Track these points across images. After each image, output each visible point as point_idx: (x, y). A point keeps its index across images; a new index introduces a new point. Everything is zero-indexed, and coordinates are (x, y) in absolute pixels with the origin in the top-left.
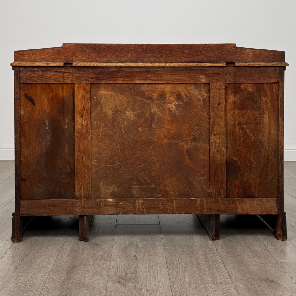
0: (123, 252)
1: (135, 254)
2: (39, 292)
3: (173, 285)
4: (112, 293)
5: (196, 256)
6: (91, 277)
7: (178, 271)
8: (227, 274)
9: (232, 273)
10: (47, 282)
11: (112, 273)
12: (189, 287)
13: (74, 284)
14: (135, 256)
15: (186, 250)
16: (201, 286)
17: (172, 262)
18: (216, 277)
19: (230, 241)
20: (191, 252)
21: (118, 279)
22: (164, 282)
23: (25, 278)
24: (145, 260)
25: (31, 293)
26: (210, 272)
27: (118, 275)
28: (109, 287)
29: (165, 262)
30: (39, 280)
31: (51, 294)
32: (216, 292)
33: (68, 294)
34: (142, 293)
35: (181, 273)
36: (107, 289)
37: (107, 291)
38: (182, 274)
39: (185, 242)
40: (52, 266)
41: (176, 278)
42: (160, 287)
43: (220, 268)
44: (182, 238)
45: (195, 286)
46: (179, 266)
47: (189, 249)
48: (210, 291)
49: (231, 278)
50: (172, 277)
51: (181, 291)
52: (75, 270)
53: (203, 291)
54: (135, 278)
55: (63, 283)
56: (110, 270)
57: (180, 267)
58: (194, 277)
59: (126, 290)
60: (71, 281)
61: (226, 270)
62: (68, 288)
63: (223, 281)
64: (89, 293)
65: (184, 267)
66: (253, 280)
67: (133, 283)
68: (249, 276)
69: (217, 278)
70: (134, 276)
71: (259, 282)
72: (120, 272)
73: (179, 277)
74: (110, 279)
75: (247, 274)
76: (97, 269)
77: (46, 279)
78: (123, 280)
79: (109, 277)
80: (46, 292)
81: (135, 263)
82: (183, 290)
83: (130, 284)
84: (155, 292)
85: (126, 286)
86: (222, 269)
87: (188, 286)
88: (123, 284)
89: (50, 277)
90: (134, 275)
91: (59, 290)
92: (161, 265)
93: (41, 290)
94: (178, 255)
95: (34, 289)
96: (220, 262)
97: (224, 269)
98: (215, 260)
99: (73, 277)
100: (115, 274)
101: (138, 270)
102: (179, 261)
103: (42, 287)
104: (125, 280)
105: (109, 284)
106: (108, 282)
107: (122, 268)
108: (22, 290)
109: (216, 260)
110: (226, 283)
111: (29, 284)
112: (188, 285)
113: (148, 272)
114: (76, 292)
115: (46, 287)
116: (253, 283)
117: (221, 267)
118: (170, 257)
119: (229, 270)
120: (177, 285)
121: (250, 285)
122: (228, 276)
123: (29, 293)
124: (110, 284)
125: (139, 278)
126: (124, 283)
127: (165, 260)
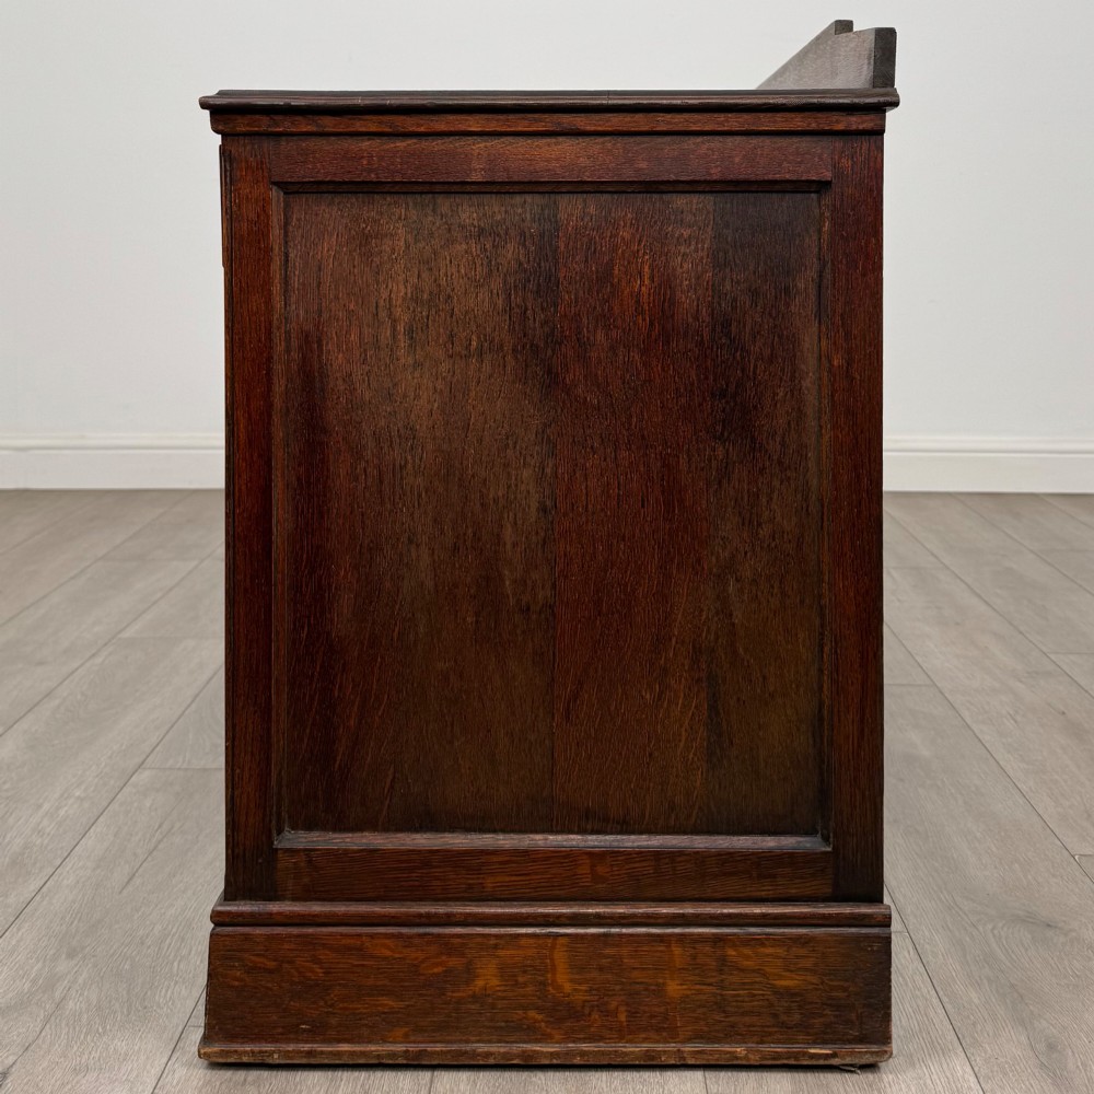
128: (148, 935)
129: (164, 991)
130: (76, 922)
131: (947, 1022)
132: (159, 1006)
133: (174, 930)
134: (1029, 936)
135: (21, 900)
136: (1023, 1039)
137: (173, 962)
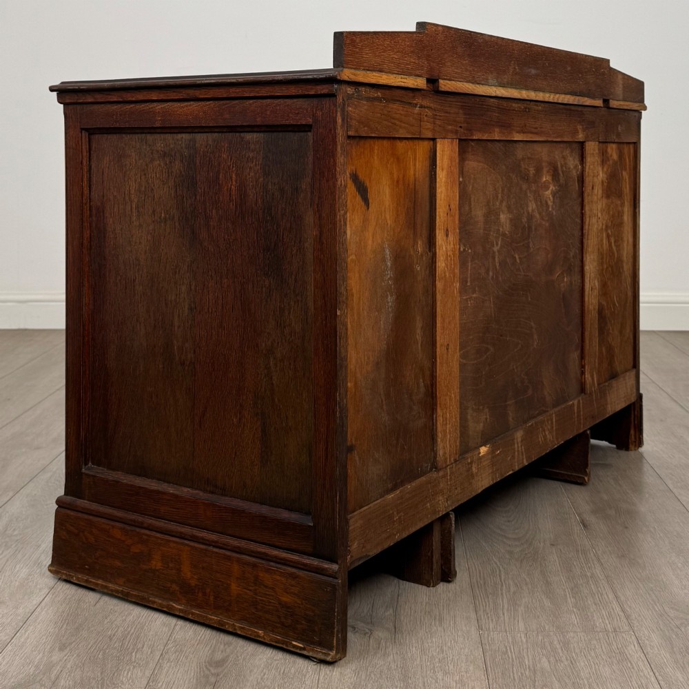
2: (158, 654)
3: (486, 635)
5: (544, 565)
7: (500, 601)
8: (618, 609)
9: (630, 607)
12: (524, 640)
15: (518, 549)
16: (555, 638)
17: (484, 578)
18: (593, 617)
19: (626, 528)
20: (529, 555)
23: (124, 618)
25: (137, 657)
26: (577, 603)
31: (187, 658)
32: (593, 654)
33: (228, 656)
34: (409, 655)
35: (506, 606)
38: (508, 609)
39: (516, 531)
41: (494, 620)
42: (454, 640)
43: (602, 595)
44: (508, 521)
45: (540, 638)
46: (502, 590)
47: (525, 546)
48: (577, 651)
49: (628, 617)
50: (484, 616)
51: (505, 650)
53: (560, 651)
54: (393, 618)
57: (504, 591)
58: (538, 617)
59: (370, 648)
61: (617, 597)
62: (229, 644)
63: (609, 626)
65: (514, 593)
66: (682, 624)
67: (388, 629)
68: (672, 614)
69: (595, 618)
70: (391, 614)
73: (502, 615)
75: (666, 609)
80: (175, 652)
82: (510, 649)
83: (380, 634)
84: (443, 653)
85: (372, 637)
86: (606, 597)
87: (523, 638)
90: (391, 611)
91: (207, 649)
92: (457, 588)
93: (162, 648)
94: (498, 563)
95: (145, 646)
96: (601, 578)
97: (611, 596)
98: (589, 574)
101: (400, 600)
102: (500, 576)
103: (165, 642)
104: (367, 624)
108: (115, 648)
109: (592, 574)
110: (615, 631)
111: (133, 634)
112: (523, 636)
114: (249, 654)
115: (175, 641)
116: (683, 630)
117: (604, 593)
118: (480, 568)
119: (623, 598)
120: (495, 636)
121: (674, 637)
122: (621, 613)
125: (402, 618)
126: (367, 631)
128: (114, 635)
129: (126, 672)
130: (65, 626)
132: (123, 683)
133: (132, 631)
135: (28, 610)
137: (132, 653)
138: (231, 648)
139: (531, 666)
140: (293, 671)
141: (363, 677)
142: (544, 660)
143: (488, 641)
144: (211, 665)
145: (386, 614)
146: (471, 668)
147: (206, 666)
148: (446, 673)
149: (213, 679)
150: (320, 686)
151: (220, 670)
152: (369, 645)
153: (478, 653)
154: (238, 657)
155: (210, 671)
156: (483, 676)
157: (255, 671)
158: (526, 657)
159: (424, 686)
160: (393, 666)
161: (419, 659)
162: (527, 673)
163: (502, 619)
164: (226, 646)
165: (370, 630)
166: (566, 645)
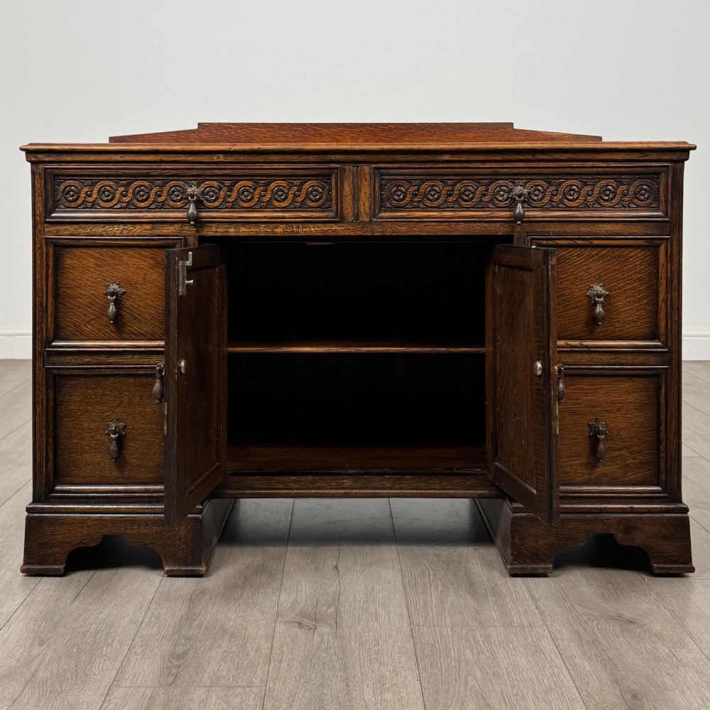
0: (308, 558)
1: (335, 563)
2: (127, 648)
3: (417, 629)
4: (285, 649)
5: (468, 567)
6: (240, 614)
7: (429, 598)
8: (533, 607)
9: (544, 604)
10: (144, 625)
11: (285, 604)
12: (451, 634)
13: (203, 628)
14: (336, 567)
16: (478, 632)
17: (415, 579)
18: (511, 613)
20: (455, 558)
21: (298, 619)
22: (397, 623)
23: (96, 616)
24: (357, 575)
25: (108, 650)
26: (497, 601)
27: (297, 610)
28: (277, 636)
29: (401, 579)
30: (127, 620)
31: (152, 651)
32: (511, 646)
33: (188, 650)
34: (349, 648)
35: (434, 603)
36: (275, 640)
37: (274, 644)
38: (436, 606)
40: (155, 589)
41: (424, 616)
42: (389, 634)
43: (518, 593)
45: (464, 632)
46: (430, 589)
48: (497, 643)
49: (542, 613)
50: (415, 612)
51: (433, 642)
52: (205, 599)
53: (482, 644)
54: (334, 615)
55: (179, 628)
56: (281, 598)
57: (433, 590)
58: (463, 613)
59: (315, 642)
60: (196, 624)
61: (532, 596)
62: (189, 639)
63: (525, 621)
64: (235, 649)
65: (441, 592)
66: (589, 619)
67: (330, 625)
68: (580, 610)
69: (513, 614)
70: (333, 612)
71: (603, 624)
72: (303, 603)
73: (430, 612)
74: (280, 619)
75: (576, 606)
76: (253, 596)
77: (141, 619)
78: (309, 620)
79: (278, 615)
80: (141, 647)
81: (335, 582)
82: (438, 641)
83: (323, 629)
84: (378, 645)
85: (316, 632)
86: (522, 595)
87: (449, 632)
88: (310, 629)
89: (149, 614)
90: (333, 608)
91: (170, 643)
92: (392, 587)
93: (130, 643)
94: (427, 565)
95: (115, 641)
97: (527, 595)
99: (199, 614)
100: (292, 607)
101: (342, 598)
102: (429, 577)
103: (133, 637)
104: (312, 620)
105: (277, 629)
106: (277, 623)
107: (308, 593)
108: (88, 643)
110: (531, 625)
111: (104, 630)
112: (449, 630)
113: (362, 602)
114: (207, 647)
115: (141, 637)
116: (590, 625)
117: (520, 591)
118: (412, 570)
119: (537, 597)
120: (425, 630)
121: (582, 631)
122: (536, 611)
123: (105, 648)
124: (281, 628)
125: (343, 615)
126: (312, 626)
127: (399, 575)
128: (87, 632)
129: (98, 665)
130: (44, 623)
131: (571, 682)
132: (95, 674)
133: (104, 627)
134: (619, 629)
135: (11, 610)
136: (618, 692)
137: (103, 647)
138: (191, 642)
139: (456, 658)
140: (246, 662)
141: (308, 668)
142: (468, 651)
143: (419, 634)
144: (173, 658)
145: (329, 611)
146: (404, 659)
147: (169, 659)
148: (381, 664)
149: (174, 671)
150: (269, 676)
151: (181, 662)
152: (313, 640)
153: (410, 646)
154: (197, 650)
155: (171, 662)
156: (414, 666)
157: (212, 663)
158: (452, 649)
159: (362, 675)
160: (334, 658)
161: (357, 652)
162: (453, 663)
163: (431, 614)
164: (187, 641)
165: (314, 626)
166: (487, 638)
